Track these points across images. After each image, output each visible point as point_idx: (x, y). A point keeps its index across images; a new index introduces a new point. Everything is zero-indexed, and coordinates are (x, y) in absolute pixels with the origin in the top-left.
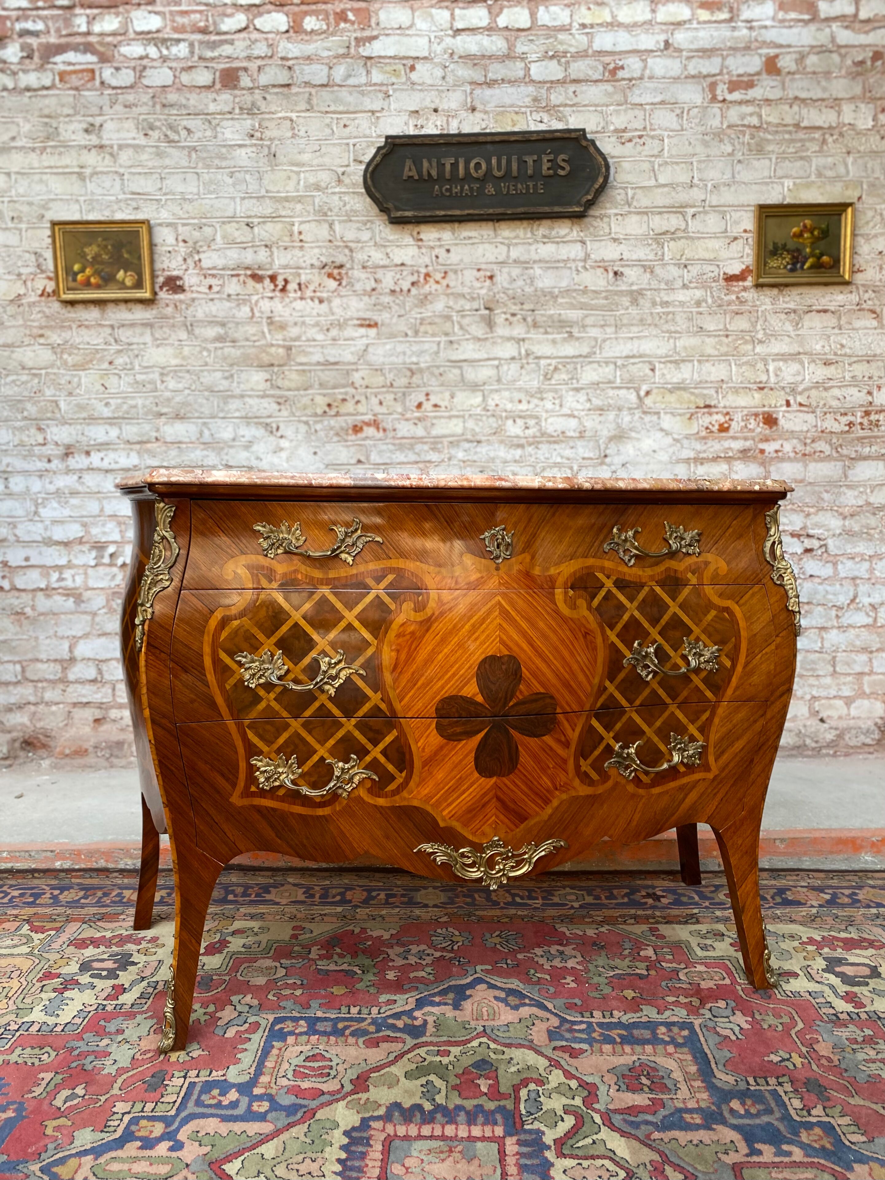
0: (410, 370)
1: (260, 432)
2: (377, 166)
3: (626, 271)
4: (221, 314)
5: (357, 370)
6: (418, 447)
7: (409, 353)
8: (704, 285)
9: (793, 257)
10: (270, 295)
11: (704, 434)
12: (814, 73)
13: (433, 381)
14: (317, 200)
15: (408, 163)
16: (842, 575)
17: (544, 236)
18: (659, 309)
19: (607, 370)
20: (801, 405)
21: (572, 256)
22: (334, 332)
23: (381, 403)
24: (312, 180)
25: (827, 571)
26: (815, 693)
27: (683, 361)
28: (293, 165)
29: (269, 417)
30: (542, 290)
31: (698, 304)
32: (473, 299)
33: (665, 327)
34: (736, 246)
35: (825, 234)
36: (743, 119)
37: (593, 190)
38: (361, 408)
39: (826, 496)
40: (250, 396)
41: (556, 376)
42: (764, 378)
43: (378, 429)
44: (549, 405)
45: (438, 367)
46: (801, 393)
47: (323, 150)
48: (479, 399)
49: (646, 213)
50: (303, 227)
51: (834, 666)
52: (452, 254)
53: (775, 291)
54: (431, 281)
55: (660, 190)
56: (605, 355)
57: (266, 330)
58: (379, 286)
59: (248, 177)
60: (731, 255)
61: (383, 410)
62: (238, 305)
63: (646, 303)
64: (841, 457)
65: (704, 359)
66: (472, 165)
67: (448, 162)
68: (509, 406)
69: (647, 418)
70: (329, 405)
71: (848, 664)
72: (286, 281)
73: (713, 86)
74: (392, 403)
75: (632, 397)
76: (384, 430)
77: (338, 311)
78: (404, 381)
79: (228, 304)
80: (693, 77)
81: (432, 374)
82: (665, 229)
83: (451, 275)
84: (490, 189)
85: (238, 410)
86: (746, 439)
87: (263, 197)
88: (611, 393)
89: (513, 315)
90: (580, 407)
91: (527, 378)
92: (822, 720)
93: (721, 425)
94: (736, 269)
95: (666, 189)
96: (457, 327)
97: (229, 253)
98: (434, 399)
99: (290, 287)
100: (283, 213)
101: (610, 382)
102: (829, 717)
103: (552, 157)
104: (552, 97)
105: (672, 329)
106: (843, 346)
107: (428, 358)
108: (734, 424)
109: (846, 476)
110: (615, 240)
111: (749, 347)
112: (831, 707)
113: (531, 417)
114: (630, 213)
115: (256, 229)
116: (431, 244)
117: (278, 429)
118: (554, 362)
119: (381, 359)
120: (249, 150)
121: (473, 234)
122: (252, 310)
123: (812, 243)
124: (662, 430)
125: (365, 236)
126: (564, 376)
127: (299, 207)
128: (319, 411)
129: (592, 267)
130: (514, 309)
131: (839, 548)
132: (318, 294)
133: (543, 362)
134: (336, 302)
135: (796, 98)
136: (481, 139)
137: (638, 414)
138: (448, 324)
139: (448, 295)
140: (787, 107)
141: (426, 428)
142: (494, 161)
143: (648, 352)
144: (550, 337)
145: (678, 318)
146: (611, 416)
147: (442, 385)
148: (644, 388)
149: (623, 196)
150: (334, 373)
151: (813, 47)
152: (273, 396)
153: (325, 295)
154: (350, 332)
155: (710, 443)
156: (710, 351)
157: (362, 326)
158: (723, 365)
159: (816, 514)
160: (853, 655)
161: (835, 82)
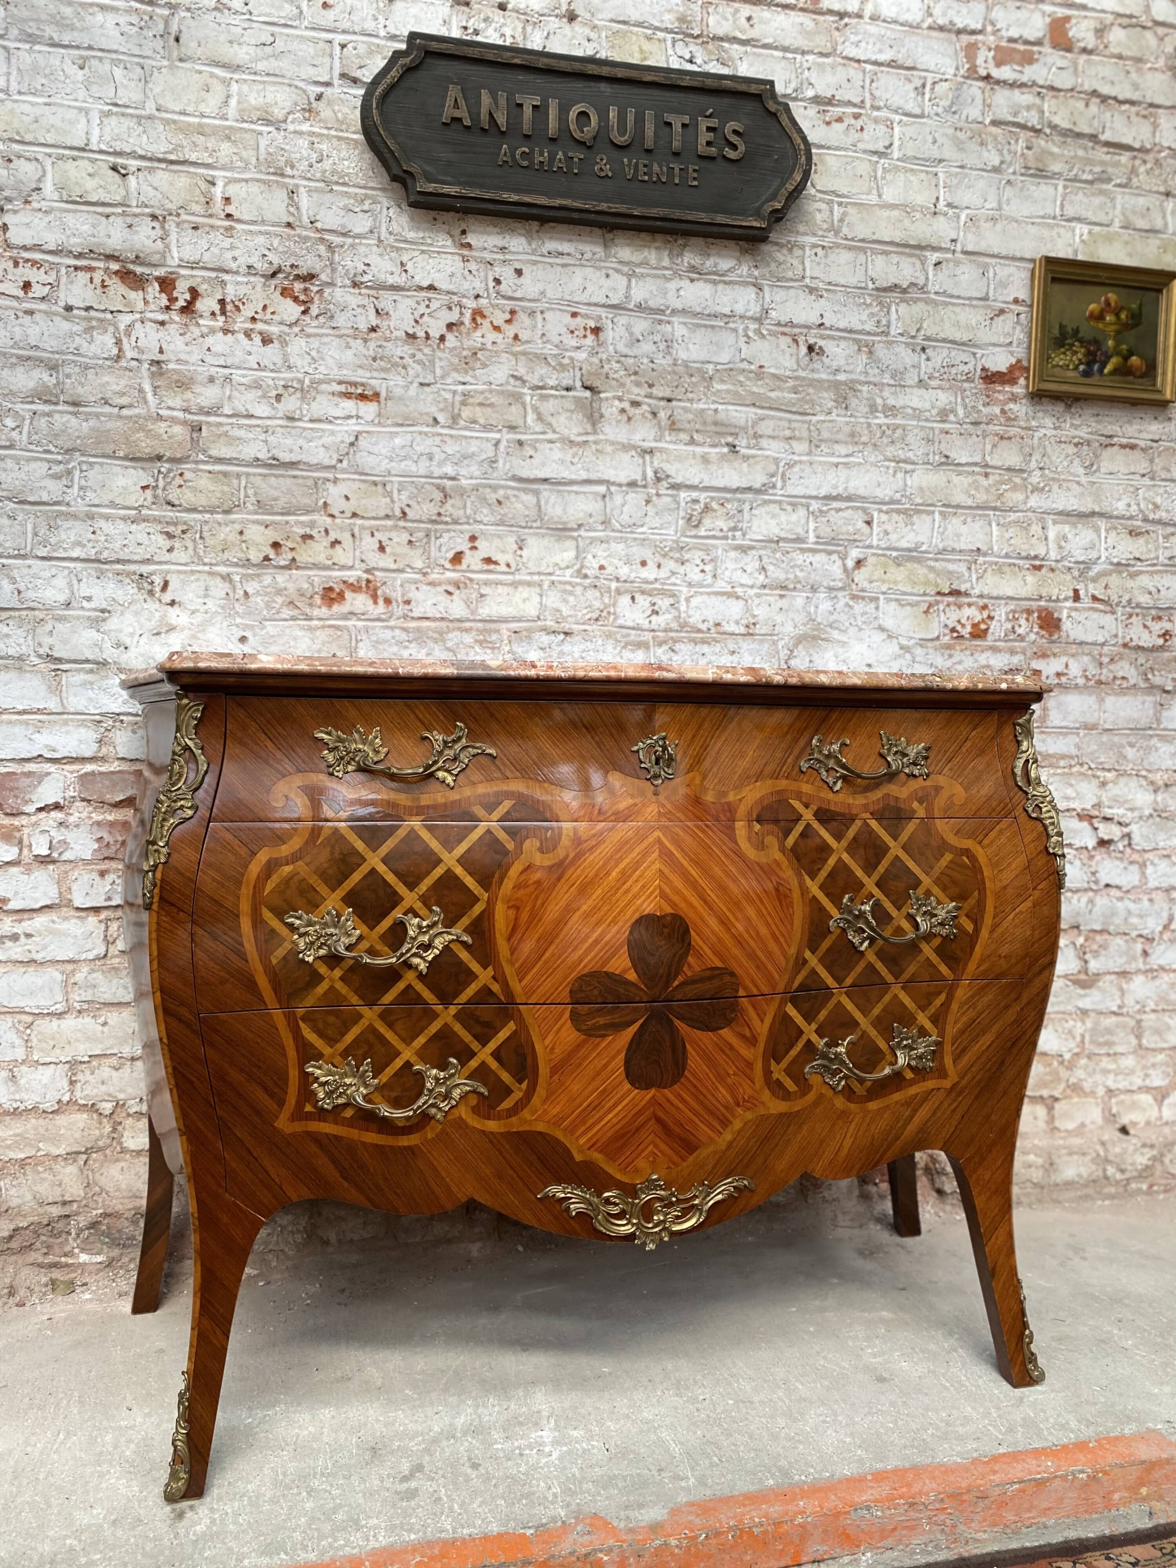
0: (442, 489)
1: (128, 592)
2: (392, 87)
3: (829, 347)
4: (50, 344)
5: (336, 481)
6: (453, 638)
7: (438, 456)
8: (953, 384)
9: (1089, 353)
10: (160, 317)
11: (946, 639)
12: (1120, 57)
13: (485, 514)
14: (263, 142)
15: (454, 91)
16: (1152, 884)
17: (693, 269)
18: (881, 420)
19: (794, 517)
20: (1095, 598)
21: (739, 309)
22: (291, 403)
23: (382, 549)
24: (254, 99)
25: (1129, 878)
26: (1110, 1083)
27: (918, 512)
28: (217, 64)
29: (148, 561)
30: (686, 364)
31: (943, 415)
32: (563, 367)
33: (890, 451)
34: (1005, 324)
35: (1136, 319)
36: (1015, 115)
37: (784, 193)
38: (341, 555)
39: (1130, 752)
40: (107, 518)
41: (707, 522)
42: (1042, 552)
43: (375, 598)
44: (695, 575)
45: (494, 488)
46: (1094, 580)
47: (280, 45)
48: (572, 554)
49: (864, 250)
50: (233, 190)
51: (1139, 1037)
52: (526, 279)
53: (1060, 407)
54: (486, 323)
55: (886, 213)
56: (791, 490)
57: (147, 387)
58: (384, 324)
59: (118, 72)
60: (994, 340)
61: (385, 561)
62: (89, 330)
63: (860, 407)
64: (1152, 688)
65: (951, 508)
66: (573, 114)
67: (529, 101)
68: (624, 571)
69: (859, 607)
70: (276, 545)
71: (1158, 1032)
72: (194, 293)
73: (971, 51)
74: (406, 549)
75: (836, 570)
76: (388, 601)
77: (302, 363)
78: (428, 510)
79: (65, 326)
80: (941, 29)
81: (484, 500)
82: (892, 280)
83: (523, 318)
84: (603, 164)
85: (79, 544)
86: (1013, 652)
87: (150, 117)
88: (799, 558)
89: (635, 404)
90: (746, 580)
91: (657, 522)
92: (1124, 1130)
93: (975, 626)
94: (1000, 362)
95: (896, 213)
96: (531, 417)
97: (71, 220)
98: (485, 548)
99: (201, 305)
100: (193, 157)
101: (799, 540)
102: (1134, 1124)
103: (714, 123)
104: (712, 20)
105: (901, 454)
106: (1157, 507)
107: (475, 470)
108: (993, 625)
109: (1159, 721)
110: (812, 290)
111: (1019, 496)
112: (1134, 1106)
113: (663, 593)
114: (838, 246)
115: (132, 180)
116: (488, 256)
117: (165, 586)
118: (703, 496)
119: (385, 465)
120: (123, 19)
121: (565, 247)
122: (118, 342)
123: (1118, 333)
124: (881, 629)
125: (361, 225)
126: (722, 524)
127: (226, 148)
128: (255, 556)
129: (772, 334)
130: (638, 393)
131: (1147, 838)
132: (260, 326)
133: (683, 495)
134: (297, 346)
135: (1094, 93)
136: (592, 69)
137: (843, 599)
138: (515, 409)
139: (515, 355)
140: (1081, 105)
141: (468, 603)
142: (613, 113)
143: (862, 492)
144: (699, 450)
145: (910, 439)
146: (800, 600)
147: (501, 523)
148: (855, 553)
149: (825, 215)
150: (289, 481)
151: (1119, 15)
152: (157, 520)
153: (274, 329)
154: (323, 405)
155: (958, 656)
156: (959, 498)
157: (347, 395)
158: (979, 524)
159: (1115, 782)
160: (1166, 1018)
161: (1149, 75)
